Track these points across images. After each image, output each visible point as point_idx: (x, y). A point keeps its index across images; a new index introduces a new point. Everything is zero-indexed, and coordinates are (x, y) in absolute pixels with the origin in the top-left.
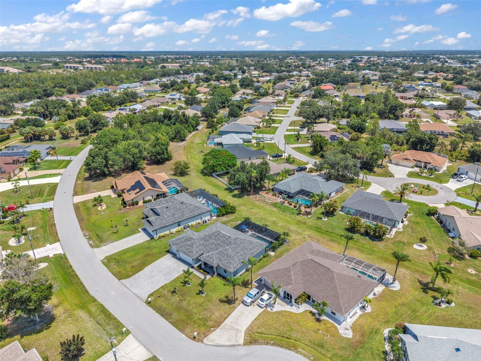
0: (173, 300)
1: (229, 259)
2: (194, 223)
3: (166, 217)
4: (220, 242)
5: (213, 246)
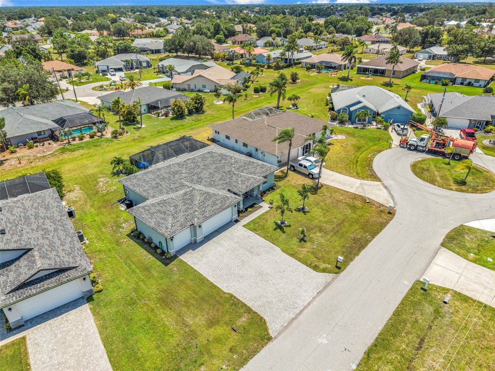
0: (321, 240)
3: (44, 242)
5: (218, 176)
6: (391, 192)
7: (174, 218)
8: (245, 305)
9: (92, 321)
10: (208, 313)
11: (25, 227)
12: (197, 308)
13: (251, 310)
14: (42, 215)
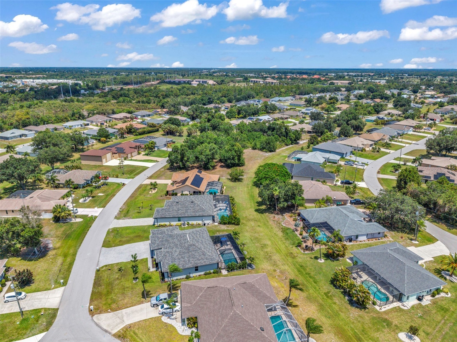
0: (114, 276)
1: (170, 260)
2: (195, 222)
3: (171, 210)
4: (179, 244)
5: (172, 245)
6: (99, 329)
9: (146, 225)
10: (124, 241)
12: (128, 240)
13: (114, 247)
14: (189, 211)
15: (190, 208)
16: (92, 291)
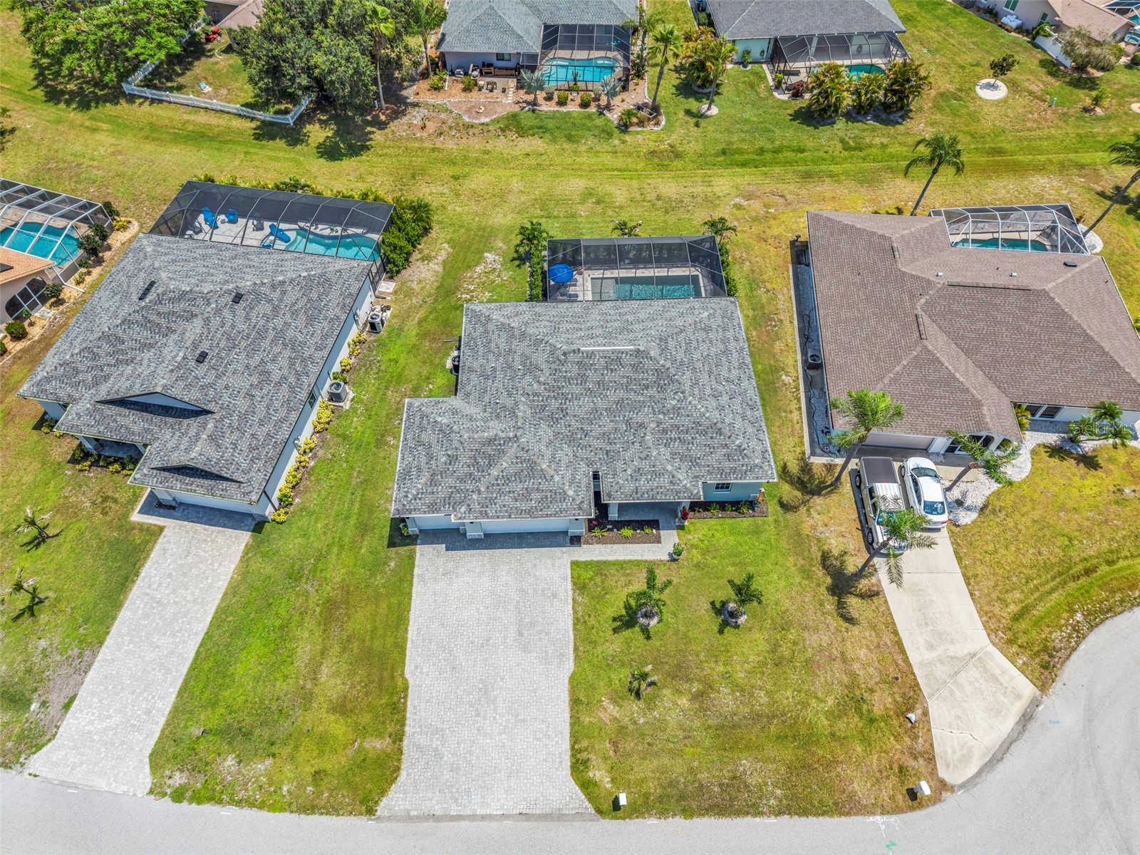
0: (673, 718)
1: (719, 440)
2: (344, 354)
3: (242, 404)
4: (621, 394)
5: (606, 424)
6: (1020, 744)
7: (433, 482)
8: (403, 725)
9: (234, 566)
10: (353, 687)
11: (243, 355)
12: (351, 664)
13: (401, 740)
14: (290, 333)
15: (279, 322)
16: (779, 813)
